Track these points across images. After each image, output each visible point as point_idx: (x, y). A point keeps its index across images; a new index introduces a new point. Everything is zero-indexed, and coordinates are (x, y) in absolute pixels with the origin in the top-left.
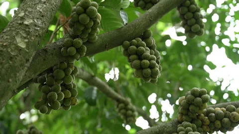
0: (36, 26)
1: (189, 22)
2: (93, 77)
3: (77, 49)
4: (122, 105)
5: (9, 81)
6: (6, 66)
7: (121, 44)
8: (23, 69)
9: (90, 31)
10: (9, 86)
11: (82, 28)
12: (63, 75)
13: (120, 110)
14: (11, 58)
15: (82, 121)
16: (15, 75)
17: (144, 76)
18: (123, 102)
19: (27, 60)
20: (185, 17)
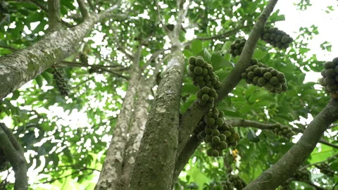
0: (167, 94)
1: (276, 40)
2: (243, 121)
3: (208, 94)
4: (276, 129)
5: (165, 142)
6: (157, 132)
7: (240, 78)
8: (172, 127)
9: (209, 77)
10: (167, 146)
11: (202, 78)
12: (213, 120)
13: (277, 133)
14: (158, 124)
15: (260, 158)
16: (168, 134)
17: (275, 84)
18: (275, 127)
19: (173, 119)
20: (271, 39)
